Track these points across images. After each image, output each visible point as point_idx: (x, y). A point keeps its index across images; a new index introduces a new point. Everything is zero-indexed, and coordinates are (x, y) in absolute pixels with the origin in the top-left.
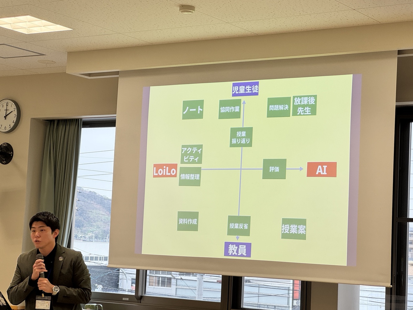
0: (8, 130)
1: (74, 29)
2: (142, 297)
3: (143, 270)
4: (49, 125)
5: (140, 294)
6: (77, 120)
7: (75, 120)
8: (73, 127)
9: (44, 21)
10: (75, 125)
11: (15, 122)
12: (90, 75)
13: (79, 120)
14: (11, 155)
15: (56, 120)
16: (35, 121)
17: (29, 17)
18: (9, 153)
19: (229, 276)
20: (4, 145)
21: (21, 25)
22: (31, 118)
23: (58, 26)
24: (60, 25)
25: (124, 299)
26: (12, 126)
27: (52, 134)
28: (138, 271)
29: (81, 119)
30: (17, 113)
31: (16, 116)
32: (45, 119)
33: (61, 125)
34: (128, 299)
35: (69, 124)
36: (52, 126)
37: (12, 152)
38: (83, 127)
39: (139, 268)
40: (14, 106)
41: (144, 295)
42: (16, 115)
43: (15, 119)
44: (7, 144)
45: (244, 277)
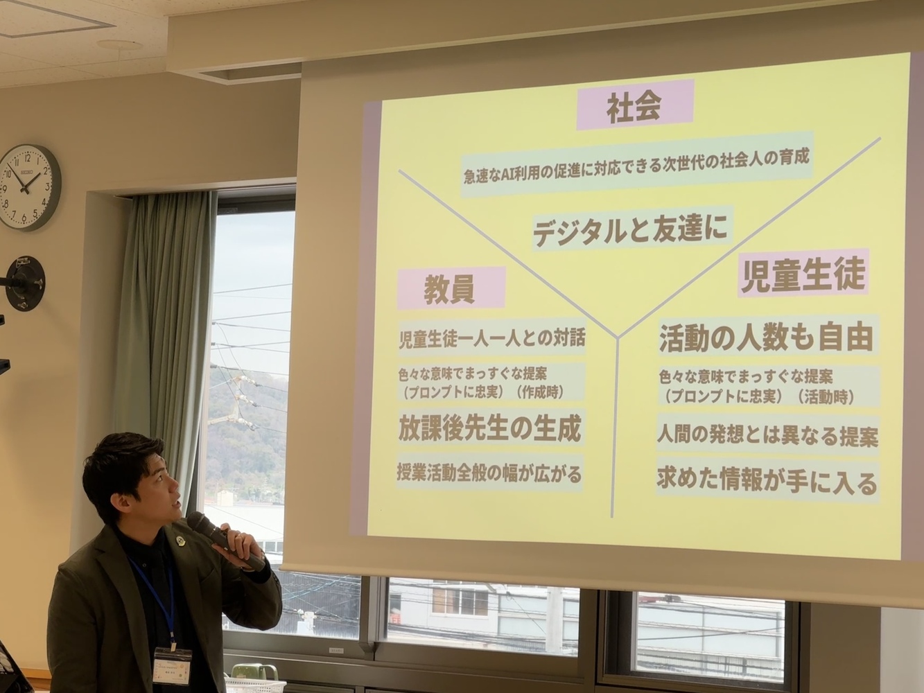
0: (31, 223)
2: (377, 646)
3: (380, 578)
5: (372, 638)
6: (204, 194)
7: (200, 195)
8: (193, 213)
10: (198, 207)
11: (47, 202)
13: (208, 193)
14: (41, 288)
15: (152, 194)
16: (98, 198)
18: (36, 282)
19: (599, 591)
20: (22, 263)
25: (332, 650)
26: (40, 212)
27: (141, 234)
28: (366, 581)
29: (215, 191)
30: (53, 178)
31: (51, 188)
32: (125, 194)
34: (341, 651)
35: (184, 200)
37: (41, 280)
38: (220, 213)
39: (366, 573)
40: (44, 162)
41: (381, 640)
42: (50, 184)
43: (47, 196)
44: (30, 258)
45: (638, 591)
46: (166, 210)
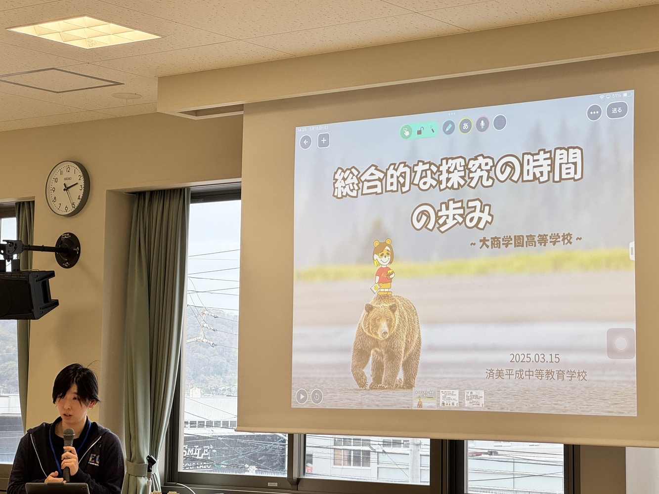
0: (71, 211)
1: (163, 37)
2: (299, 480)
3: (300, 435)
4: (137, 201)
5: (295, 476)
6: (181, 191)
7: (179, 190)
8: (175, 203)
9: (112, 25)
10: (178, 199)
11: (81, 198)
12: (196, 113)
13: (184, 189)
14: (78, 253)
15: (148, 191)
16: (114, 194)
17: (86, 18)
18: (74, 249)
19: (442, 440)
20: (66, 237)
21: (76, 33)
22: (109, 191)
23: (137, 32)
24: (140, 30)
25: (269, 484)
26: (77, 204)
27: (141, 215)
28: (291, 436)
29: (188, 188)
30: (85, 182)
31: (83, 189)
32: (130, 191)
33: (156, 198)
34: (276, 485)
35: (169, 195)
36: (142, 202)
37: (78, 248)
38: (192, 202)
39: (291, 431)
40: (79, 172)
41: (302, 477)
42: (83, 186)
43: (81, 193)
44: (70, 234)
45: (467, 440)
46: (157, 201)
